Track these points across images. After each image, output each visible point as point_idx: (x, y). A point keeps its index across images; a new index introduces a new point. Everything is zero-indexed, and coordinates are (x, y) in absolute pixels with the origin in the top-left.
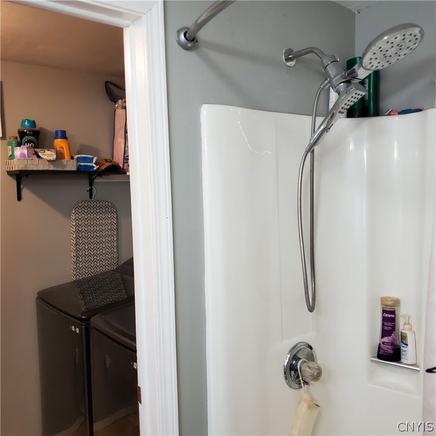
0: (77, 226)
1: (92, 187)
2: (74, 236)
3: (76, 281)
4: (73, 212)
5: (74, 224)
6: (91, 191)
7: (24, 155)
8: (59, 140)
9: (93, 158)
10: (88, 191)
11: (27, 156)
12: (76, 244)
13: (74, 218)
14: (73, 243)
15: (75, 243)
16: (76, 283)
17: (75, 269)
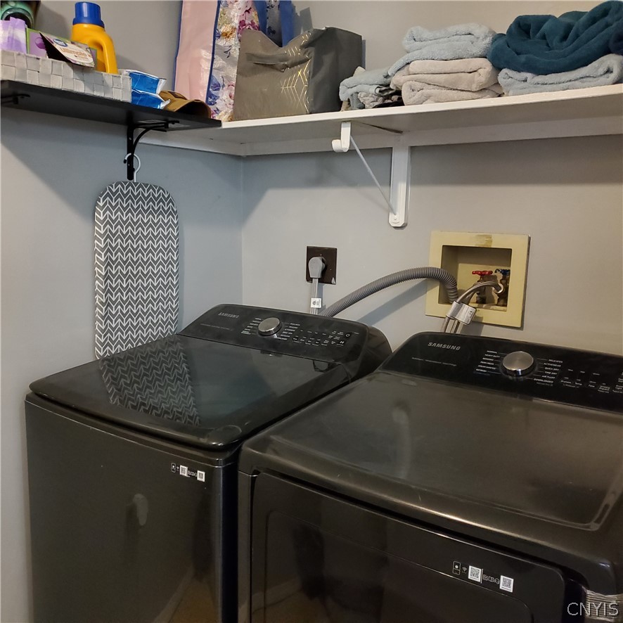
0: (108, 236)
1: (133, 153)
2: (103, 260)
3: (103, 359)
4: (101, 204)
5: (102, 232)
6: (130, 161)
7: (18, 43)
8: (85, 26)
9: (158, 81)
10: (125, 161)
11: (24, 47)
12: (106, 277)
13: (102, 218)
14: (100, 275)
15: (103, 274)
16: (105, 363)
17: (103, 331)
